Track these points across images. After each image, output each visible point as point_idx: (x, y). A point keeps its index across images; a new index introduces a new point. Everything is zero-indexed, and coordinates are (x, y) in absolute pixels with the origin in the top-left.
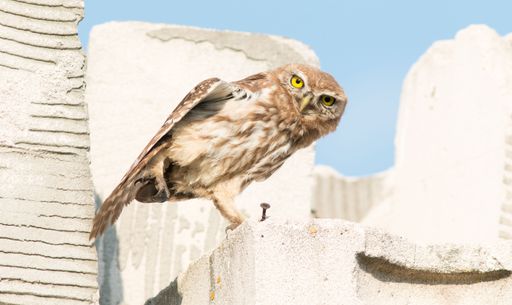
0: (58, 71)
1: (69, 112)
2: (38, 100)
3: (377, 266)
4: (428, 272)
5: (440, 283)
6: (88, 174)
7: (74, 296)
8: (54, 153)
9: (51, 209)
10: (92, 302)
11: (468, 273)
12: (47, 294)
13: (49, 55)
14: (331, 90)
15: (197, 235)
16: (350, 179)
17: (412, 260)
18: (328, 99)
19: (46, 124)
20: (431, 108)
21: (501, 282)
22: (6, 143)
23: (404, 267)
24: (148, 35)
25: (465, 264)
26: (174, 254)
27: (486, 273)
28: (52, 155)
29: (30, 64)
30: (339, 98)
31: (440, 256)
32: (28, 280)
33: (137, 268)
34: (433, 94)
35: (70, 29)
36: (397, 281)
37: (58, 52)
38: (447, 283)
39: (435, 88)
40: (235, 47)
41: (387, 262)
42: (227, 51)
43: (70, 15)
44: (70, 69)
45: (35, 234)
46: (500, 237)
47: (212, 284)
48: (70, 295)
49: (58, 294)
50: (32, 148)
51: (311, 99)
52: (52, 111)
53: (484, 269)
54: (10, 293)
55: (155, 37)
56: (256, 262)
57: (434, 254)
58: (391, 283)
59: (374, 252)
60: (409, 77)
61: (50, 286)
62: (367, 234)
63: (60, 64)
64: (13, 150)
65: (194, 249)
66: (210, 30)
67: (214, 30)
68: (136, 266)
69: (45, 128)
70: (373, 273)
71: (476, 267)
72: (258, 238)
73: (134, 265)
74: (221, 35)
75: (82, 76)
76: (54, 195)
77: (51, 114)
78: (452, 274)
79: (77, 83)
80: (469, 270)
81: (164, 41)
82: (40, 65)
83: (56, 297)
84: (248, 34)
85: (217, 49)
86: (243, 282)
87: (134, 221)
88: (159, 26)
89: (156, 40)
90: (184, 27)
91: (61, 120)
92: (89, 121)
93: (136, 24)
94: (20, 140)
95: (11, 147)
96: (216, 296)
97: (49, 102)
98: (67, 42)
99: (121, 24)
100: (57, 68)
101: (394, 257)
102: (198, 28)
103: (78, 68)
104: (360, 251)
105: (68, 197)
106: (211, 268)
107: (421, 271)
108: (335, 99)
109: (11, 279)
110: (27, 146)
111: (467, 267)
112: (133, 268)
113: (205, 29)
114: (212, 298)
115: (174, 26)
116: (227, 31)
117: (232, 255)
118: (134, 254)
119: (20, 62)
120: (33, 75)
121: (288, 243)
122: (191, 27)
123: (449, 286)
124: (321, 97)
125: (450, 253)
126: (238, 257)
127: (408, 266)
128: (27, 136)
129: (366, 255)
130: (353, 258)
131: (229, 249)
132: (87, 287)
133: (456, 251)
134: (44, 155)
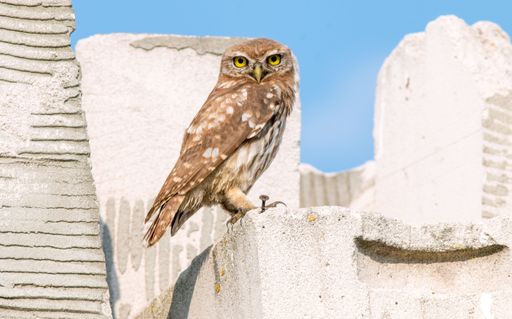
0: (54, 82)
1: (68, 121)
2: (37, 110)
3: (375, 249)
4: (423, 252)
5: (436, 261)
6: (90, 180)
7: (85, 296)
8: (56, 160)
9: (57, 215)
10: (102, 302)
11: (463, 250)
12: (58, 296)
13: (44, 67)
14: (272, 50)
15: (192, 235)
16: (328, 175)
17: (407, 241)
18: (274, 58)
19: (46, 134)
20: (407, 99)
21: (495, 256)
22: (10, 154)
23: (400, 249)
24: (131, 45)
25: (458, 241)
26: (171, 254)
27: (480, 249)
28: (55, 163)
29: (27, 77)
30: (282, 52)
31: (434, 236)
32: (40, 284)
33: (136, 270)
34: (407, 85)
35: (64, 41)
36: (394, 262)
37: (53, 64)
38: (443, 261)
39: (408, 80)
40: (216, 51)
41: (384, 245)
42: (209, 56)
43: (62, 27)
44: (66, 79)
45: (44, 240)
46: (484, 217)
47: (217, 276)
48: (82, 297)
49: (70, 296)
50: (35, 157)
51: (261, 67)
52: (52, 120)
53: (477, 246)
54: (24, 298)
55: (138, 47)
56: (260, 252)
57: (428, 234)
58: (389, 264)
59: (371, 235)
60: (383, 70)
61: (61, 289)
62: (364, 218)
63: (56, 75)
64: (16, 160)
65: (190, 248)
66: (190, 36)
67: (195, 37)
68: (136, 268)
69: (46, 137)
70: (371, 256)
71: (470, 243)
72: (259, 229)
73: (134, 267)
74: (201, 40)
75: (77, 86)
76: (59, 201)
77: (51, 123)
78: (447, 252)
79: (74, 92)
80: (463, 247)
81: (147, 50)
82: (37, 77)
83: (68, 299)
84: (228, 38)
85: (199, 54)
86: (247, 273)
87: (131, 225)
88: (141, 37)
89: (140, 50)
90: (165, 35)
91: (61, 129)
92: (87, 128)
93: (120, 36)
94: (23, 150)
95: (14, 157)
96: (222, 288)
97: (48, 112)
98: (61, 54)
99: (104, 36)
100: (53, 79)
101: (391, 239)
102: (179, 36)
103: (73, 78)
104: (358, 235)
105: (74, 202)
106: (215, 262)
107: (417, 252)
108: (280, 55)
109: (24, 285)
110: (30, 156)
111: (460, 244)
112: (133, 270)
113: (186, 36)
114: (218, 291)
115: (156, 35)
116: (207, 37)
117: (235, 248)
118: (134, 257)
119: (18, 76)
120: (30, 88)
121: (287, 233)
122: (172, 35)
123: (445, 264)
124: (267, 61)
125: (443, 232)
126: (240, 248)
127: (405, 247)
128: (28, 146)
129: (364, 238)
130: (352, 242)
131: (232, 241)
132: (97, 288)
133: (450, 230)
134: (47, 164)
